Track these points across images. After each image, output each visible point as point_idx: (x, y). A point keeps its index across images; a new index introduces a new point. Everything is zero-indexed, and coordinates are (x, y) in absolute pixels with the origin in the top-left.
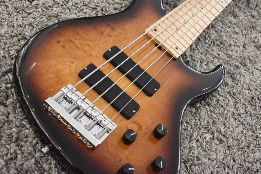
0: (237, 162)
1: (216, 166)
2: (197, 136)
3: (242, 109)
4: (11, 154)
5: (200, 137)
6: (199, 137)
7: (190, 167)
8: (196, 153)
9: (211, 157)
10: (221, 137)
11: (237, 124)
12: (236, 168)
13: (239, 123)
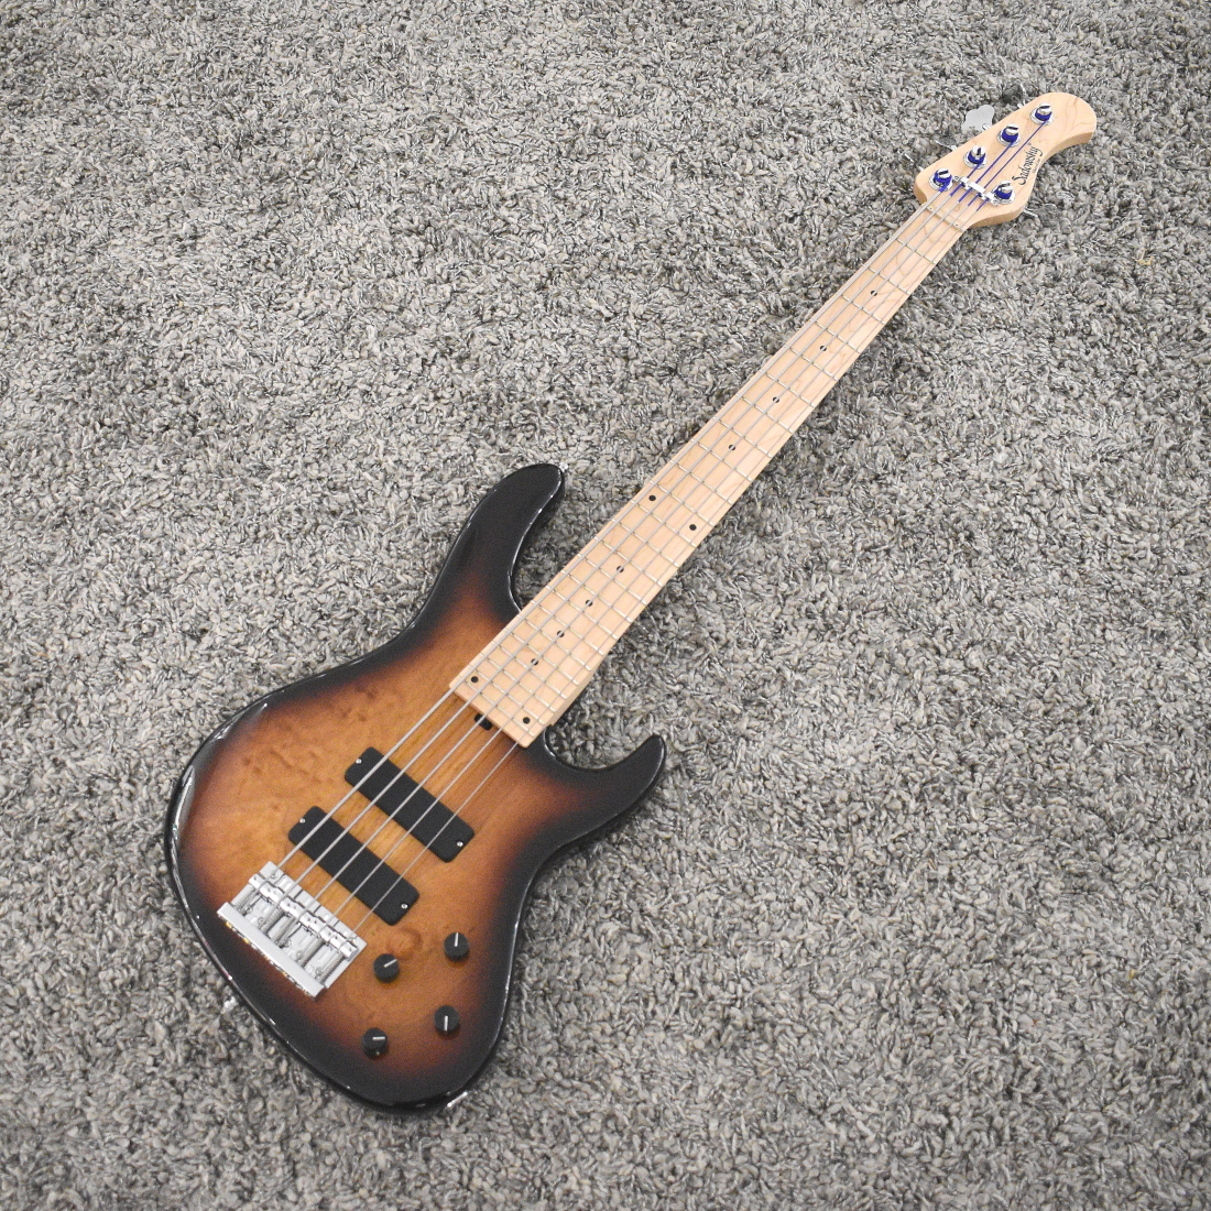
0: (681, 985)
1: (624, 999)
2: (585, 928)
3: (728, 839)
4: (177, 1013)
5: (594, 929)
6: (589, 930)
7: (556, 1006)
8: (576, 971)
9: (613, 978)
10: (648, 925)
11: (703, 884)
12: (677, 999)
13: (711, 880)
